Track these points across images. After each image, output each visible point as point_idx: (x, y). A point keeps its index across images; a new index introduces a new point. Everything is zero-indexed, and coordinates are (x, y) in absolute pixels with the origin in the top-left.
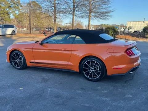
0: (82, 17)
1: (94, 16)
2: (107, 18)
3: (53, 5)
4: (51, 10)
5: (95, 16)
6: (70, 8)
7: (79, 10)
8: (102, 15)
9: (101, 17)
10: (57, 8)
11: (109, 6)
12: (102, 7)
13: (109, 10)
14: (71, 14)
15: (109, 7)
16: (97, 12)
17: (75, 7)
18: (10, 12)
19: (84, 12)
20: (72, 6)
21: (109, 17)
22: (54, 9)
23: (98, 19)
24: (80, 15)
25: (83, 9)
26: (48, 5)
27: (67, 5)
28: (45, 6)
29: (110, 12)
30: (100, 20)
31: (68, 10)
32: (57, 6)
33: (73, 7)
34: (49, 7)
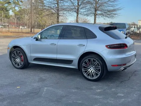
0: (87, 15)
1: (100, 14)
2: (114, 16)
3: (56, 2)
4: (54, 7)
5: (102, 14)
6: (74, 6)
7: (83, 7)
8: (109, 13)
9: (108, 15)
10: (60, 5)
11: (116, 3)
12: (109, 5)
13: (116, 8)
14: (75, 11)
15: (117, 5)
16: (103, 10)
17: (80, 4)
18: (10, 8)
19: (89, 10)
20: (76, 3)
21: (116, 16)
22: (57, 6)
23: (104, 17)
24: (85, 13)
25: (88, 6)
26: (51, 2)
27: (70, 2)
28: (48, 3)
29: (118, 9)
30: (107, 18)
31: (72, 7)
32: (60, 3)
33: (77, 5)
34: (51, 4)
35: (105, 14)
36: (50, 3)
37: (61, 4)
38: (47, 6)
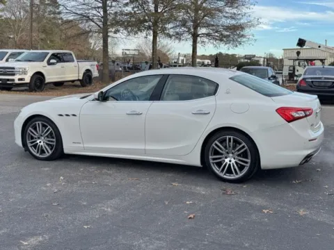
2: (239, 40)
3: (101, 5)
4: (94, 15)
5: (209, 35)
8: (228, 33)
9: (225, 37)
10: (111, 11)
12: (226, 14)
14: (149, 28)
16: (213, 25)
17: (159, 11)
21: (244, 39)
22: (102, 13)
23: (215, 42)
28: (80, 7)
30: (222, 45)
32: (111, 7)
34: (88, 9)
35: (216, 34)
36: (84, 7)
37: (113, 8)
38: (79, 12)
